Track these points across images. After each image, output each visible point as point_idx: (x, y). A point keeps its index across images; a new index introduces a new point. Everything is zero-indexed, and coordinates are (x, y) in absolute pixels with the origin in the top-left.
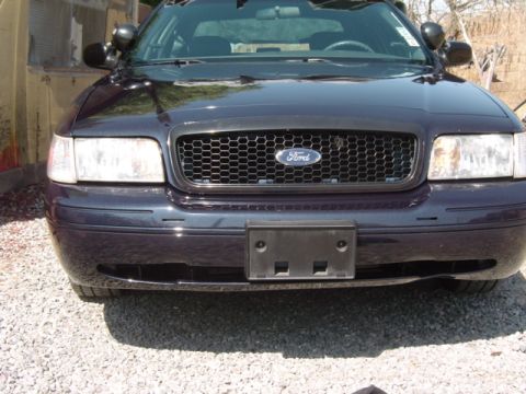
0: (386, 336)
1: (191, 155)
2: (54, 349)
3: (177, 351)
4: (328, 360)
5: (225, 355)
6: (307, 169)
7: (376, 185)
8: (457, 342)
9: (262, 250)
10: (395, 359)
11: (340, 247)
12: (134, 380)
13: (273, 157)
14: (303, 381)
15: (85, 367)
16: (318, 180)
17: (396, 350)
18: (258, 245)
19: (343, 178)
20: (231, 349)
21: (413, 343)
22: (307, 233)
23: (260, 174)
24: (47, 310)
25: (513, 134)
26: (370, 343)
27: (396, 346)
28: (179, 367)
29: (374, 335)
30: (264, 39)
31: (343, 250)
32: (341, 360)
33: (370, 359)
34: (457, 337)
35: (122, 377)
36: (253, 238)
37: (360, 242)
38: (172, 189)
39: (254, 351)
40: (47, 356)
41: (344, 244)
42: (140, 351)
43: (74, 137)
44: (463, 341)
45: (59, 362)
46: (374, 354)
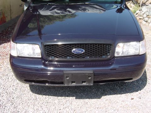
2: (15, 96)
8: (122, 94)
9: (68, 78)
11: (89, 77)
13: (71, 51)
15: (23, 103)
16: (84, 57)
21: (111, 94)
26: (99, 93)
27: (106, 95)
28: (48, 103)
31: (90, 78)
32: (91, 99)
33: (98, 99)
34: (123, 92)
35: (32, 107)
40: (13, 98)
42: (38, 96)
43: (16, 43)
45: (16, 101)
46: (100, 98)
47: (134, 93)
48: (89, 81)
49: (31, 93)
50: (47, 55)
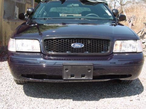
0: (101, 95)
1: (48, 44)
2: (9, 98)
3: (43, 99)
4: (85, 102)
5: (57, 100)
6: (80, 49)
7: (99, 54)
8: (121, 97)
9: (67, 71)
10: (103, 102)
11: (89, 70)
12: (31, 106)
13: (71, 46)
14: (78, 107)
15: (18, 103)
16: (83, 52)
17: (104, 99)
18: (66, 70)
19: (90, 52)
20: (58, 98)
21: (108, 97)
22: (80, 67)
23: (67, 50)
24: (7, 87)
25: (137, 40)
26: (97, 97)
27: (104, 98)
28: (44, 103)
29: (98, 95)
30: (69, 13)
31: (89, 71)
32: (89, 102)
33: (96, 101)
34: (121, 96)
36: (65, 68)
37: (94, 69)
38: (43, 54)
39: (64, 99)
40: (7, 99)
41: (90, 70)
42: (33, 98)
43: (16, 39)
44: (122, 97)
45: (10, 101)
46: (98, 100)
47: (132, 96)
48: (89, 75)
49: (26, 96)
50: (47, 50)
